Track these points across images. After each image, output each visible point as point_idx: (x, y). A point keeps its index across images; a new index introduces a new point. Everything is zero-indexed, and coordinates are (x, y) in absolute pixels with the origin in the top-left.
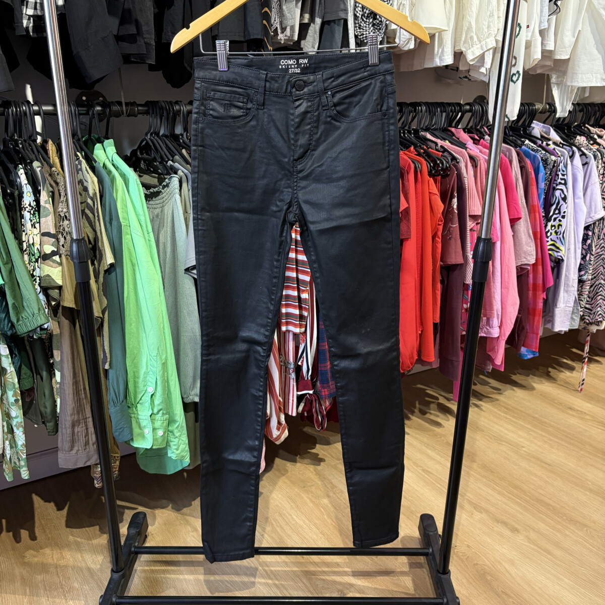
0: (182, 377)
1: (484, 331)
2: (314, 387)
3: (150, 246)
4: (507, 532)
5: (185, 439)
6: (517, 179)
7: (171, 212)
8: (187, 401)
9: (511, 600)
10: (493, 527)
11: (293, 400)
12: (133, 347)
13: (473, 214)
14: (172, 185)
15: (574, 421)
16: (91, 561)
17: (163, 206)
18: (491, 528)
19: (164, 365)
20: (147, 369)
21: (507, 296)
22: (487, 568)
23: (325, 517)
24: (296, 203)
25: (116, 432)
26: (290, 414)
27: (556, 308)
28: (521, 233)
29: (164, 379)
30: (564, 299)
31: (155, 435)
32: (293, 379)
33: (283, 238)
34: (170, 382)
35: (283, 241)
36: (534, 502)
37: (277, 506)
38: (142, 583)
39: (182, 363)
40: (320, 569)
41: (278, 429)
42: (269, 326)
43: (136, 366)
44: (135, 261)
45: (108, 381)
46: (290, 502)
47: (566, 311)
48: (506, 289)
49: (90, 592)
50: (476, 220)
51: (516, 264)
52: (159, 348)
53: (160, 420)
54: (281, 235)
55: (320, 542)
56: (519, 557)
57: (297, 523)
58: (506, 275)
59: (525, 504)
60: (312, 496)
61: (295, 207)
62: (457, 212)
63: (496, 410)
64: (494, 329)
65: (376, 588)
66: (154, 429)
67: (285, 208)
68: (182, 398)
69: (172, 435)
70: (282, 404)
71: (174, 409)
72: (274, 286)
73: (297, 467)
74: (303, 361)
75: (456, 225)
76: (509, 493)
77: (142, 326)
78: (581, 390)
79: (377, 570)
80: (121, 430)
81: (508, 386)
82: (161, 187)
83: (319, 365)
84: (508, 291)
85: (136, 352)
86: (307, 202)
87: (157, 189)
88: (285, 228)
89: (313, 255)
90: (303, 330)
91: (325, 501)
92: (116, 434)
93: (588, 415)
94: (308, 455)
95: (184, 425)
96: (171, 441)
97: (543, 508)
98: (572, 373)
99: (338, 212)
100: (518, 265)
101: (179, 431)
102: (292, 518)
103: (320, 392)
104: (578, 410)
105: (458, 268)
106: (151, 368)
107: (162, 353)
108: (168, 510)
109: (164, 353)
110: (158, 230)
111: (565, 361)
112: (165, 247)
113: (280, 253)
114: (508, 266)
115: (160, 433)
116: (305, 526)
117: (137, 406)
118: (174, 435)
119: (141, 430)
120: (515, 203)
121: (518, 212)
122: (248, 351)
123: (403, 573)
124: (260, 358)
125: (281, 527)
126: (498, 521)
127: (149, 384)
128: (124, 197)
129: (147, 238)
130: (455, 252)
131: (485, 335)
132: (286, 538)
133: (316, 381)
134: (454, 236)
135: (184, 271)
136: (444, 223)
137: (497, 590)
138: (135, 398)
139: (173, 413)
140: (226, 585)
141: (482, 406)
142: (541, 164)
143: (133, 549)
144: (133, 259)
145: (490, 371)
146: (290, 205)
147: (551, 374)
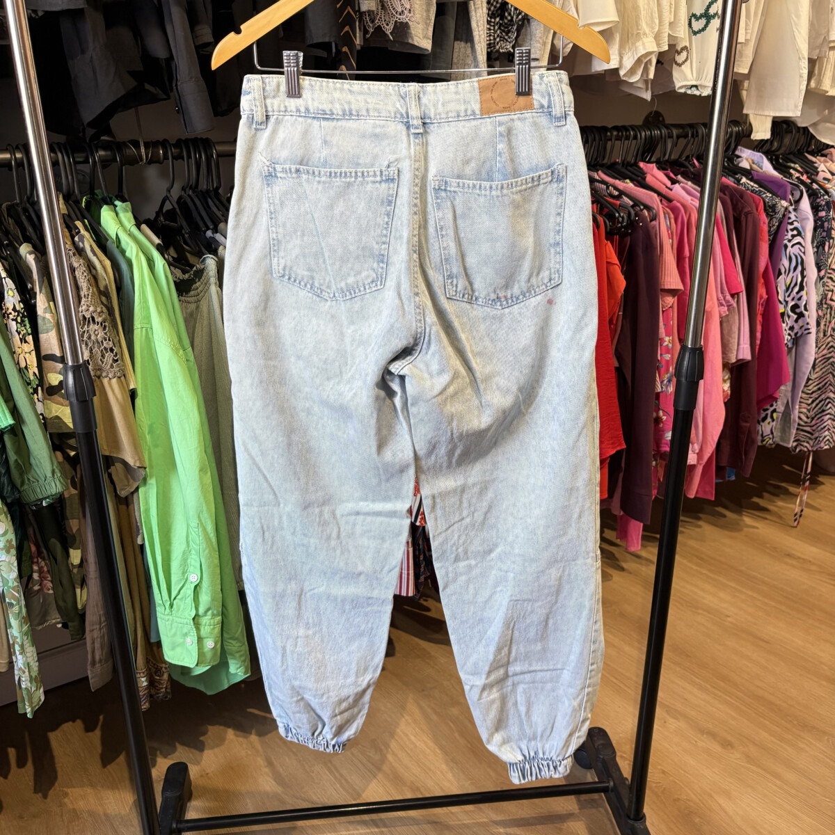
4: (716, 748)
15: (794, 574)
18: (694, 742)
22: (692, 804)
31: (201, 647)
36: (751, 700)
56: (737, 785)
59: (737, 704)
60: (435, 703)
66: (200, 638)
76: (714, 687)
93: (814, 564)
97: (763, 708)
104: (799, 558)
115: (209, 643)
116: (428, 750)
123: (572, 816)
125: (394, 754)
126: (702, 731)
132: (402, 771)
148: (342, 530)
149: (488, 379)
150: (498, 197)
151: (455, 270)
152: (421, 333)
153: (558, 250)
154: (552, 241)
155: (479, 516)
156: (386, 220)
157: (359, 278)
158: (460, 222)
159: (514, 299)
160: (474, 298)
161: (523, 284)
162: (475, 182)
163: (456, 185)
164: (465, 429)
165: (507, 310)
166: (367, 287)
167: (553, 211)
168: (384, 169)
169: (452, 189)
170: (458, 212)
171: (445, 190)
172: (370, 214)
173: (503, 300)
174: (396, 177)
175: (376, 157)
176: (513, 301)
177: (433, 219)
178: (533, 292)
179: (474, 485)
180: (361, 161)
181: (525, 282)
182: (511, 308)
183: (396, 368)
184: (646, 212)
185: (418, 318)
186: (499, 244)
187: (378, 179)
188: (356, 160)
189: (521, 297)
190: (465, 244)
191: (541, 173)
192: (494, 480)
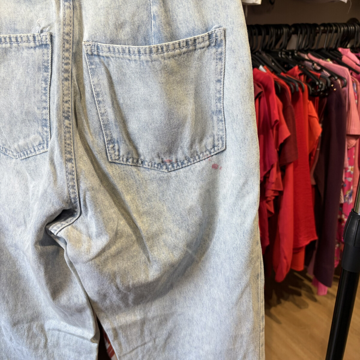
148: (49, 341)
149: (154, 236)
150: (147, 61)
151: (115, 136)
152: (75, 198)
153: (220, 117)
154: (214, 108)
155: (160, 341)
156: (44, 85)
157: (28, 140)
158: (117, 88)
159: (180, 164)
160: (140, 162)
161: (186, 150)
162: (124, 46)
163: (106, 50)
164: (131, 283)
165: (173, 174)
166: (36, 149)
167: (213, 78)
168: (36, 34)
169: (105, 54)
170: (114, 78)
171: (98, 55)
172: (28, 79)
173: (168, 164)
174: (49, 43)
175: (31, 23)
176: (178, 165)
177: (89, 86)
178: (197, 157)
179: (153, 318)
180: (18, 27)
181: (188, 149)
182: (177, 171)
183: (54, 229)
184: (339, 81)
185: (71, 183)
186: (155, 112)
187: (32, 44)
188: (13, 26)
189: (186, 162)
190: (126, 111)
191: (196, 36)
192: (172, 314)
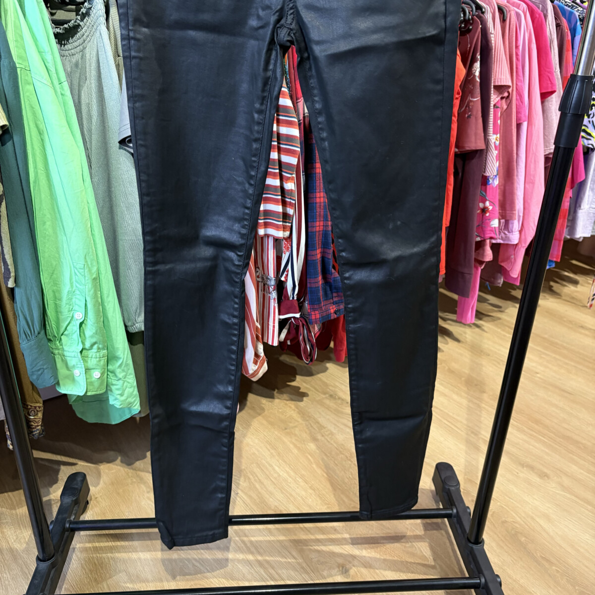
0: (123, 297)
1: (502, 237)
2: (301, 308)
3: (65, 104)
4: (535, 479)
5: (132, 380)
6: (551, 41)
7: (94, 53)
8: (133, 330)
9: (554, 568)
10: (517, 473)
11: (274, 327)
12: (49, 256)
13: (500, 84)
14: (94, 12)
15: (587, 341)
16: (15, 538)
17: (84, 48)
18: (516, 474)
19: (97, 281)
20: (72, 286)
21: (532, 193)
22: (518, 526)
23: (314, 466)
24: (292, 11)
25: (31, 375)
26: (270, 343)
27: (580, 209)
28: (552, 112)
29: (97, 301)
30: (589, 198)
31: (88, 377)
32: (274, 299)
33: (270, 73)
34: (106, 304)
35: (269, 78)
36: (561, 440)
37: (254, 454)
38: (82, 567)
39: (122, 280)
40: (312, 537)
41: (255, 362)
42: (246, 219)
43: (56, 283)
44: (41, 126)
45: (15, 305)
46: (270, 449)
47: (590, 213)
48: (531, 184)
49: (11, 583)
50: (501, 93)
51: (545, 152)
52: (87, 257)
53: (95, 358)
54: (266, 69)
55: (310, 500)
56: (555, 509)
57: (280, 475)
58: (532, 166)
59: (550, 442)
60: (296, 440)
61: (290, 18)
62: (478, 80)
63: (499, 330)
64: (514, 233)
65: (385, 560)
66: (87, 370)
67: (273, 19)
68: (126, 326)
69: (113, 376)
70: (260, 332)
71: (114, 341)
72: (254, 156)
73: (275, 404)
74: (287, 275)
75: (477, 99)
76: (529, 429)
77: (61, 224)
78: (591, 306)
79: (384, 535)
80: (40, 372)
81: (509, 303)
82: (79, 17)
83: (308, 281)
84: (533, 187)
85: (54, 263)
86: (310, 7)
87: (73, 22)
88: (273, 57)
89: (317, 101)
90: (287, 234)
91: (312, 446)
92: (33, 378)
94: (288, 389)
95: (130, 362)
96: (113, 385)
97: (571, 446)
98: (576, 287)
99: (363, 24)
100: (545, 154)
101: (123, 371)
102: (274, 469)
103: (309, 315)
105: (477, 155)
106: (78, 285)
107: (91, 264)
108: (117, 465)
109: (95, 263)
110: (79, 85)
111: (566, 274)
112: (89, 110)
113: (264, 98)
114: (535, 155)
115: (96, 374)
116: (290, 479)
117: (61, 338)
118: (116, 376)
119: (70, 371)
120: (550, 72)
121: (552, 83)
122: (215, 258)
123: (417, 538)
124: (233, 269)
125: (260, 482)
126: (522, 465)
127: (76, 307)
128: (17, 21)
129: (59, 90)
130: (476, 134)
131: (502, 242)
132: (268, 496)
133: (304, 301)
134: (474, 113)
135: (118, 144)
136: (461, 96)
137: (535, 555)
138: (58, 328)
139: (113, 348)
140: (194, 565)
141: (483, 326)
142: (579, 23)
143: (67, 525)
144: (39, 123)
145: (501, 286)
146: (281, 14)
147: (553, 288)
